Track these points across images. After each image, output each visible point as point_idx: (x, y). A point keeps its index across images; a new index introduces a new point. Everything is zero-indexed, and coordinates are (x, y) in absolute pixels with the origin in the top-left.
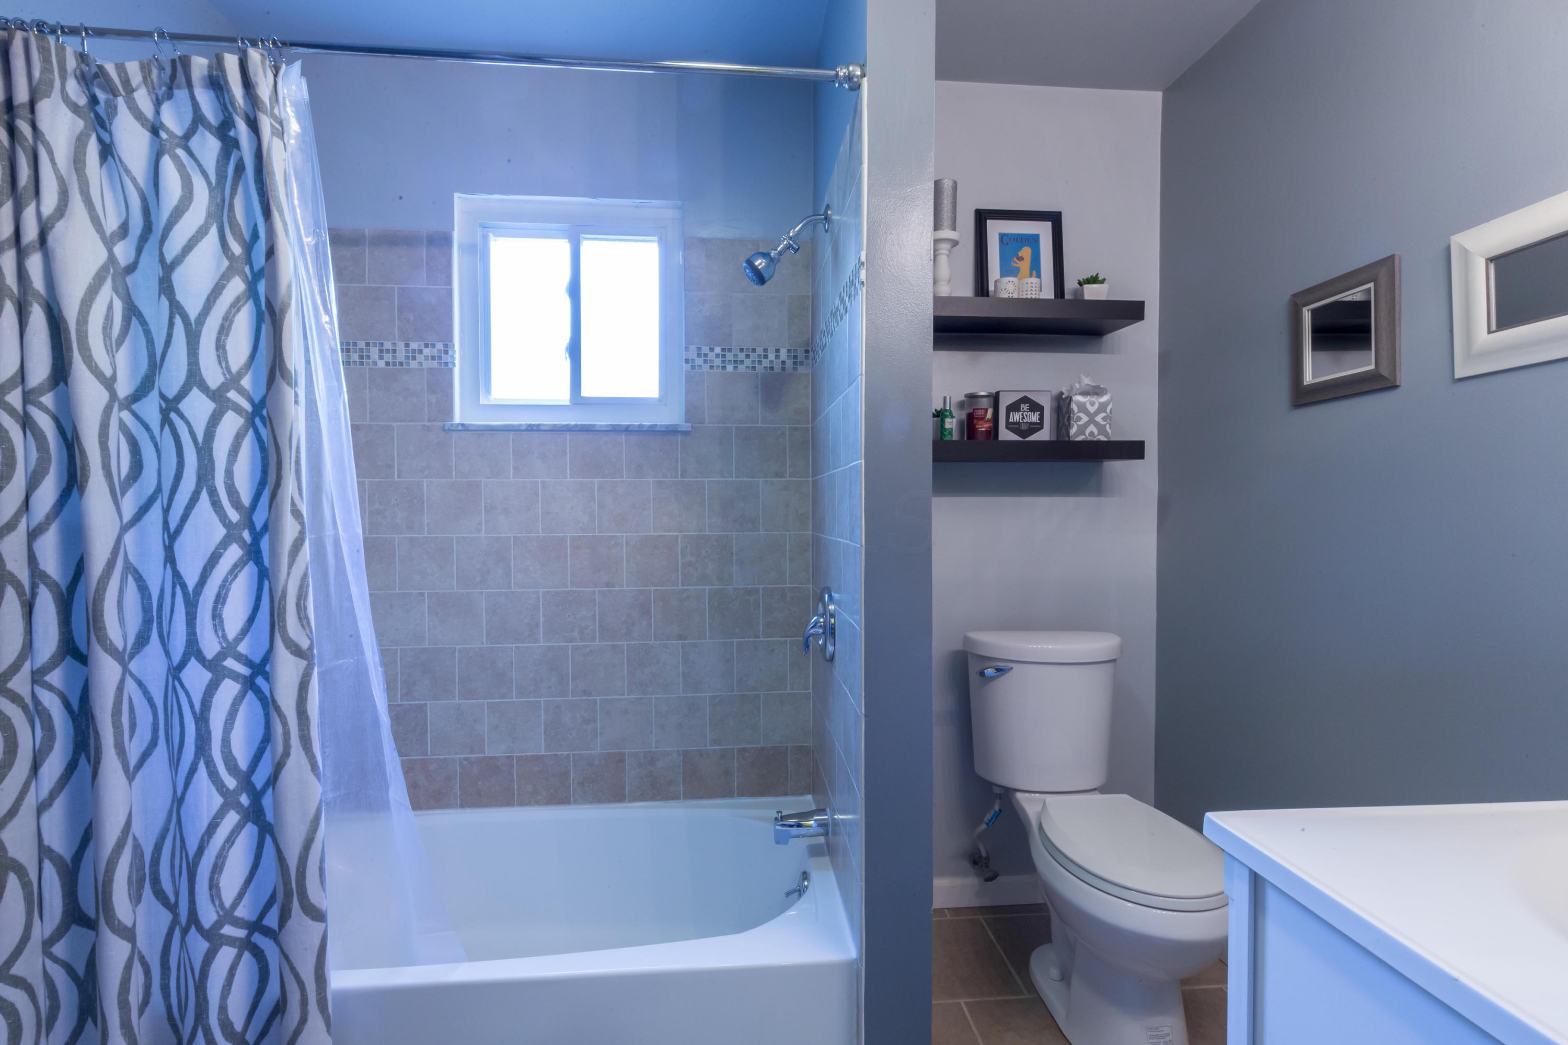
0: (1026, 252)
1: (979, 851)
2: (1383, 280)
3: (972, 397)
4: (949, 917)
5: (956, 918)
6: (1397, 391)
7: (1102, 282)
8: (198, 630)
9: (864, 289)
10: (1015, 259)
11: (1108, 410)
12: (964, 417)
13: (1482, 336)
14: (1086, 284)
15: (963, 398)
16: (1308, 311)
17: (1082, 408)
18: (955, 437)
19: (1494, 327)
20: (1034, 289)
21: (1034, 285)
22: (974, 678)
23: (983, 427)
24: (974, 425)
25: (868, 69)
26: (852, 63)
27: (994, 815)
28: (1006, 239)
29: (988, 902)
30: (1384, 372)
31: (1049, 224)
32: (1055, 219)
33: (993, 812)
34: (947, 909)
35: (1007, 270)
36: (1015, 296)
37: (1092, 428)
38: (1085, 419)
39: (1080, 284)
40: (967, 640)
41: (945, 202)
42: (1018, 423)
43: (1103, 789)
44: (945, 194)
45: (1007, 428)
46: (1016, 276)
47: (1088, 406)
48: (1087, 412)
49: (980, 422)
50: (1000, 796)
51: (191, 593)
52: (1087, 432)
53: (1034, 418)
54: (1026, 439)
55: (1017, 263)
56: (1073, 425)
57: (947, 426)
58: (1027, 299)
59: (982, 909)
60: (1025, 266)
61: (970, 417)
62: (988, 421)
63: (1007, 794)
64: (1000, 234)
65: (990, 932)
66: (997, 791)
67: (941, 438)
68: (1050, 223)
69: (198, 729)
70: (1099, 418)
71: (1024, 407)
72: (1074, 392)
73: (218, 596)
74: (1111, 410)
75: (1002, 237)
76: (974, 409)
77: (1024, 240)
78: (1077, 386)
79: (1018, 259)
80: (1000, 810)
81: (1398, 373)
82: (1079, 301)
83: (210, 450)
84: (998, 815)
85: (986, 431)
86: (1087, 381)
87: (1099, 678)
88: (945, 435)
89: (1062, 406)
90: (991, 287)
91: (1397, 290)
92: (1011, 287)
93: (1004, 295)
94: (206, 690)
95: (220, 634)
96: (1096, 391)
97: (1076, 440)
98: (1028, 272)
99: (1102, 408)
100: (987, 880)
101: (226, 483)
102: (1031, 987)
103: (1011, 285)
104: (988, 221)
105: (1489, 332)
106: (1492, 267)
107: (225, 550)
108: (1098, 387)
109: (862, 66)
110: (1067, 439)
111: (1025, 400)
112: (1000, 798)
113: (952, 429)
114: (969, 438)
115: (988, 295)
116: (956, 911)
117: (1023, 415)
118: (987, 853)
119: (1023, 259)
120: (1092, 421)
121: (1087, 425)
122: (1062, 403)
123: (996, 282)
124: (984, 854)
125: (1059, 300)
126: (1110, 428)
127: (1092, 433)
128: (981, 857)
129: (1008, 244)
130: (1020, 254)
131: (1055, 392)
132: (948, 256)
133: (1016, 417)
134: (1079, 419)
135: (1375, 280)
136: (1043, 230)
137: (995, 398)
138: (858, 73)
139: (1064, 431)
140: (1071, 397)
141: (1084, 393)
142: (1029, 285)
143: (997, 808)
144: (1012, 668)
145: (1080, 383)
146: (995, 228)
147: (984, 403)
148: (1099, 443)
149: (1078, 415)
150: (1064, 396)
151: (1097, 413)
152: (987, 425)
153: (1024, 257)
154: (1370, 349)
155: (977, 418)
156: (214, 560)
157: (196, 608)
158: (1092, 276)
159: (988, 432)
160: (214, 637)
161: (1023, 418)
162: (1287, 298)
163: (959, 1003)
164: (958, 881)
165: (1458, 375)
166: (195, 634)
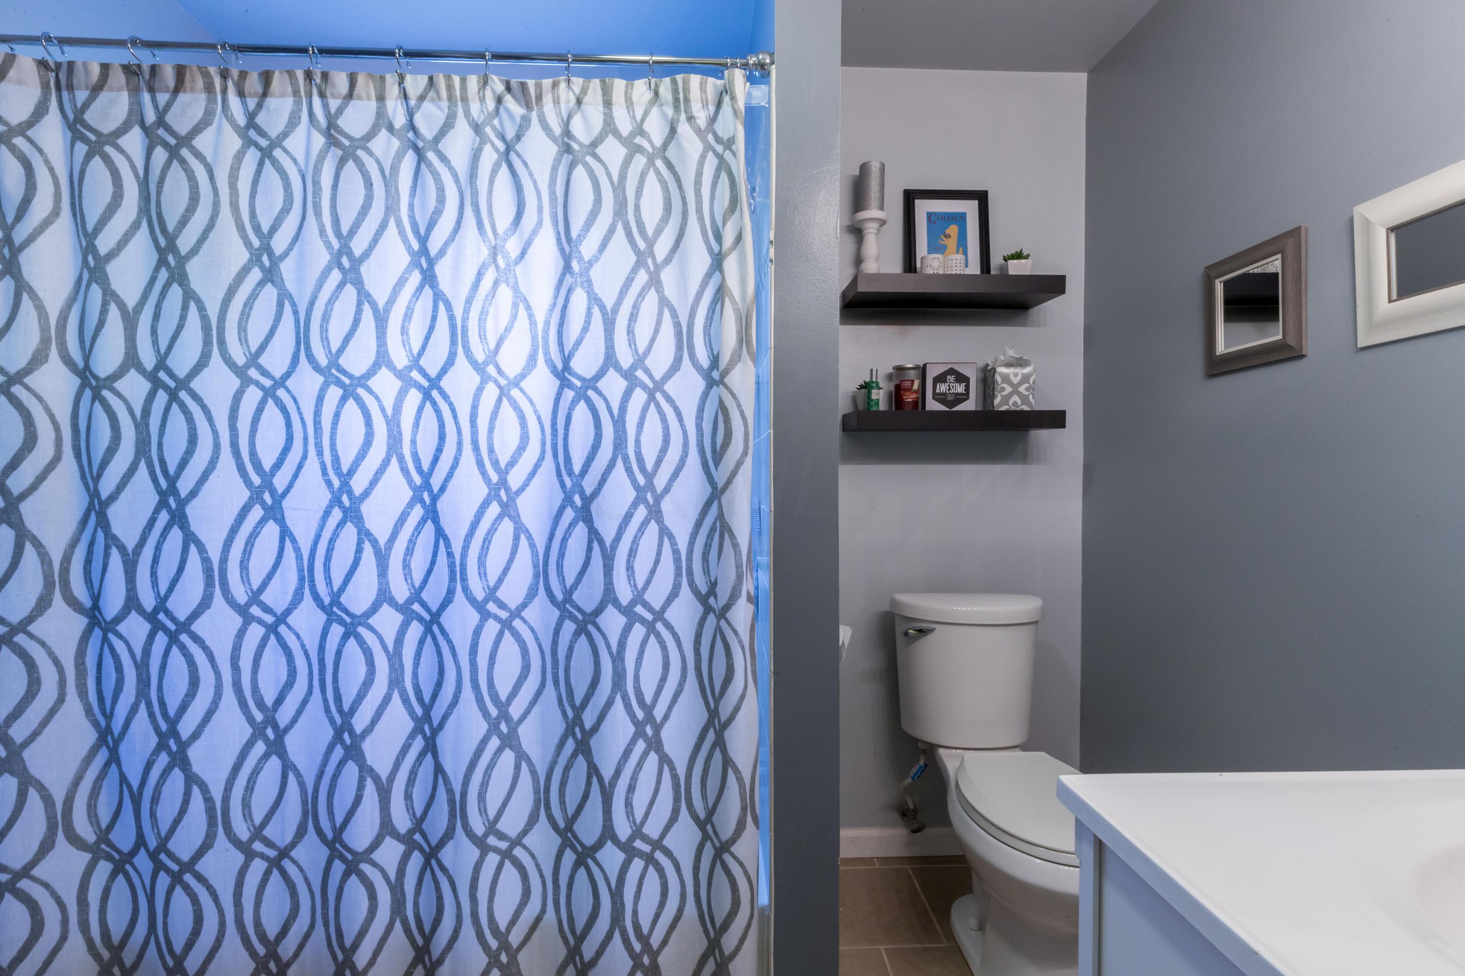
0: (953, 230)
1: (907, 804)
2: (1290, 251)
3: (900, 369)
4: (877, 866)
5: (885, 867)
6: (1304, 360)
7: (1027, 257)
8: (615, 580)
9: (773, 267)
10: (942, 236)
11: (1031, 381)
12: (892, 388)
13: (1383, 306)
14: (1010, 259)
15: (891, 370)
16: (1220, 282)
17: (1006, 379)
18: (882, 407)
19: (1394, 296)
20: (958, 265)
21: (958, 261)
22: (900, 638)
23: (909, 398)
24: (901, 396)
25: (776, 57)
26: (762, 52)
27: (919, 769)
28: (933, 218)
29: (916, 852)
30: (1291, 342)
31: (975, 204)
32: (982, 198)
33: (919, 766)
34: (877, 858)
35: (935, 248)
36: (941, 272)
37: (1015, 398)
38: (1008, 389)
39: (1005, 259)
40: (893, 602)
41: (873, 183)
42: (945, 394)
43: (1024, 747)
44: (873, 175)
45: (934, 398)
46: (942, 254)
47: (1012, 377)
48: (1010, 383)
49: (907, 393)
50: (924, 752)
51: (608, 548)
52: (1011, 402)
53: (960, 389)
54: (953, 409)
55: (943, 240)
56: (997, 395)
57: (874, 397)
58: (952, 274)
59: (910, 860)
60: (952, 243)
61: (898, 388)
62: (916, 392)
63: (930, 751)
64: (927, 213)
65: (915, 882)
66: (921, 746)
67: (868, 409)
68: (976, 202)
69: (615, 668)
70: (1022, 389)
71: (951, 378)
72: (998, 364)
73: (631, 550)
74: (1034, 380)
75: (930, 215)
76: (901, 381)
77: (951, 219)
78: (1002, 358)
79: (945, 236)
80: (926, 765)
81: (1304, 343)
82: (1004, 275)
83: (624, 422)
84: (923, 770)
85: (913, 401)
86: (1011, 353)
87: (1021, 640)
88: (872, 406)
89: (987, 377)
90: (918, 265)
91: (1303, 261)
92: (936, 264)
93: (930, 271)
94: (622, 633)
95: (632, 583)
96: (1020, 363)
97: (1000, 409)
98: (955, 250)
99: (1025, 379)
100: (914, 831)
101: (635, 452)
102: (950, 935)
103: (936, 261)
104: (916, 200)
105: (1390, 301)
106: (1393, 237)
107: (636, 510)
108: (1021, 359)
109: (771, 55)
110: (991, 409)
111: (951, 371)
112: (925, 753)
113: (878, 400)
114: (896, 408)
115: (915, 272)
116: (885, 860)
117: (949, 386)
118: (914, 804)
119: (950, 237)
120: (1015, 391)
121: (1010, 395)
122: (987, 374)
123: (922, 259)
124: (911, 806)
125: (986, 275)
126: (1033, 398)
127: (1015, 403)
128: (909, 809)
129: (935, 222)
130: (947, 232)
131: (981, 364)
132: (876, 235)
133: (942, 388)
134: (1003, 389)
135: (1282, 252)
136: (970, 208)
137: (922, 371)
138: (768, 61)
139: (989, 401)
140: (995, 369)
141: (1008, 365)
142: (954, 261)
143: (922, 762)
144: (935, 629)
145: (1004, 355)
146: (923, 207)
147: (912, 375)
148: (1022, 412)
149: (1002, 385)
150: (989, 368)
151: (1020, 384)
152: (914, 396)
153: (951, 234)
154: (1278, 320)
155: (903, 390)
156: (627, 518)
157: (613, 560)
158: (1016, 252)
159: (915, 403)
160: (628, 586)
161: (950, 389)
162: (1201, 270)
163: (880, 949)
164: (887, 832)
165: (1361, 344)
166: (612, 583)
